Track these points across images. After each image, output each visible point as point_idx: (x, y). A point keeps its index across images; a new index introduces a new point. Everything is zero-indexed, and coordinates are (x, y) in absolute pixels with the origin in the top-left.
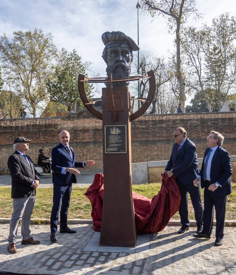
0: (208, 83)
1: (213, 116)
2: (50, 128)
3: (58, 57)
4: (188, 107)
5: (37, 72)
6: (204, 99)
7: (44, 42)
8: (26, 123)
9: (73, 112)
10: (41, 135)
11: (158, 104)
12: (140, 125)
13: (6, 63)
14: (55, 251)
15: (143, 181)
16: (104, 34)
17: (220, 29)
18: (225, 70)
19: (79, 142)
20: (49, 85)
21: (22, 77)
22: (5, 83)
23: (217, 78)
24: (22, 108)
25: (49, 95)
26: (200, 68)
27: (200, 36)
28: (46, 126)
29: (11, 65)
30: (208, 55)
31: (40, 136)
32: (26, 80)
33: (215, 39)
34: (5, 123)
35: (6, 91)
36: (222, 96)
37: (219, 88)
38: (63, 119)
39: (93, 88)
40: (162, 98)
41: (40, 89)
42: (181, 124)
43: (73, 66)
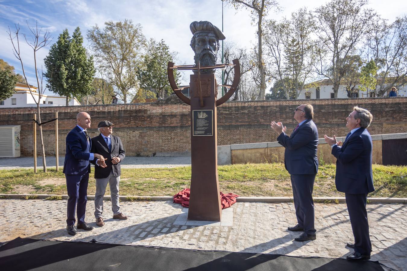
0: (286, 72)
1: (291, 103)
2: (140, 113)
3: (147, 47)
4: (267, 94)
5: (127, 60)
6: (282, 88)
7: (134, 32)
8: (117, 109)
9: (162, 98)
10: (132, 120)
11: (240, 91)
12: (224, 111)
13: (98, 52)
14: (147, 225)
15: (226, 162)
16: (192, 23)
17: (299, 22)
18: (302, 61)
19: (168, 127)
20: (139, 73)
21: (113, 66)
22: (97, 70)
23: (295, 68)
24: (113, 94)
25: (138, 83)
26: (279, 59)
27: (280, 29)
28: (137, 111)
29: (102, 54)
30: (287, 47)
32: (117, 69)
33: (294, 32)
34: (98, 109)
35: (99, 79)
36: (299, 84)
37: (296, 78)
38: (152, 105)
39: (181, 76)
40: (244, 86)
41: (130, 77)
42: (261, 110)
43: (162, 55)
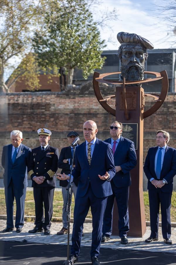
2: (38, 109)
9: (74, 86)
10: (25, 119)
28: (33, 106)
31: (24, 121)
38: (58, 96)
